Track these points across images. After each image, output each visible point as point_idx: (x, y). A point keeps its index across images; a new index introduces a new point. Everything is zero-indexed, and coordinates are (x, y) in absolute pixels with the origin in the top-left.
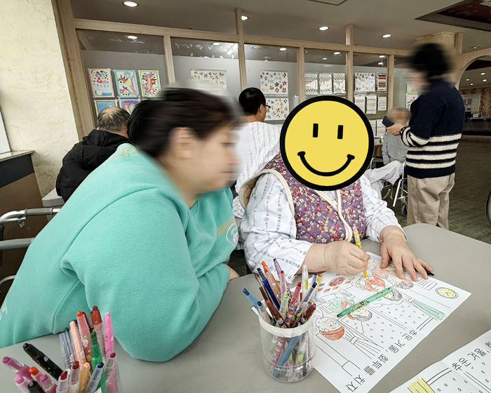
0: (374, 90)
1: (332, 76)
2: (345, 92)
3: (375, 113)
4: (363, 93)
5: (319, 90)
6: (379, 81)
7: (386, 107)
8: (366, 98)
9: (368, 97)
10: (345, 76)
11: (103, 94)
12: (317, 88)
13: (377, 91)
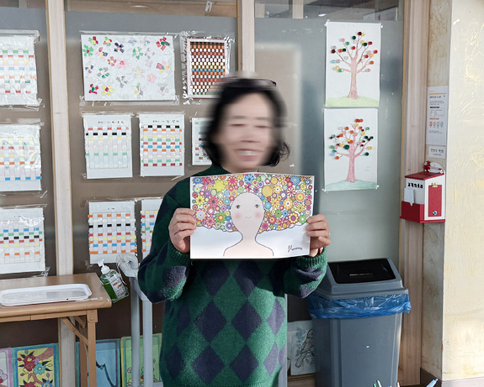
0: (171, 94)
2: (37, 103)
3: (180, 171)
6: (190, 63)
8: (136, 123)
9: (145, 119)
10: (36, 47)
13: (187, 97)
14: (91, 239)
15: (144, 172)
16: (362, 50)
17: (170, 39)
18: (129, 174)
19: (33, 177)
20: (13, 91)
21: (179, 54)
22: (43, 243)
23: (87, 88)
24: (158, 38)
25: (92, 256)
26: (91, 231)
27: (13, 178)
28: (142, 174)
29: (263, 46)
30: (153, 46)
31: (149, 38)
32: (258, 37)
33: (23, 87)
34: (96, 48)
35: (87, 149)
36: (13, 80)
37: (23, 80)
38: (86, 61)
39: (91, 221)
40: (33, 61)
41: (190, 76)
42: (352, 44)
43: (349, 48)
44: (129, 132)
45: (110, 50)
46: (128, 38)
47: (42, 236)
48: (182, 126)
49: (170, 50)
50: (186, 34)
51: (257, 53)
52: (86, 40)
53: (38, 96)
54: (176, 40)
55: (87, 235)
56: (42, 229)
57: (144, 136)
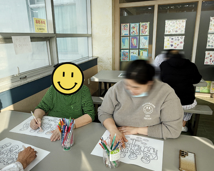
11: (125, 34)
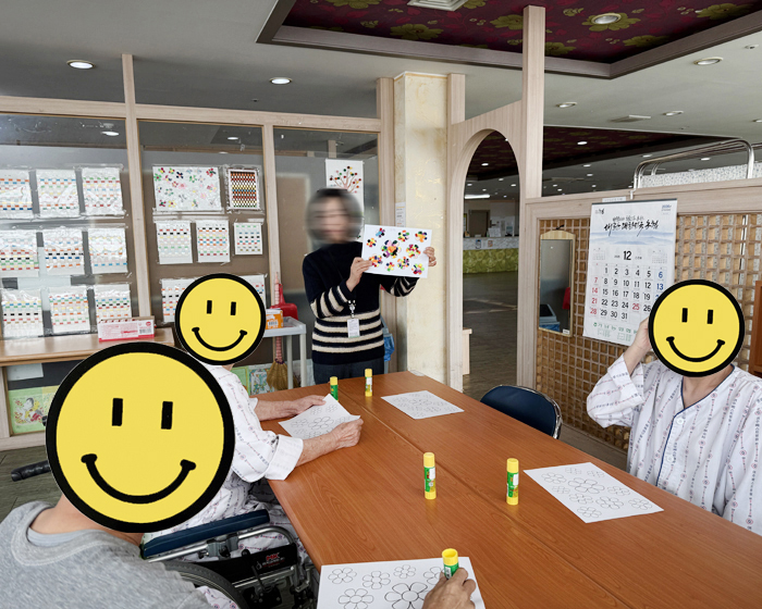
0: (218, 206)
1: (79, 175)
2: (123, 213)
3: (227, 259)
4: (180, 215)
5: (35, 208)
6: (231, 185)
7: (260, 245)
8: (193, 226)
9: (200, 224)
10: (121, 175)
12: (30, 203)
13: (229, 208)
14: (164, 305)
15: (201, 260)
16: (351, 179)
17: (216, 169)
18: (191, 262)
19: (121, 264)
20: (105, 205)
21: (222, 179)
22: (130, 309)
23: (158, 203)
24: (208, 169)
25: (165, 317)
26: (164, 300)
27: (107, 264)
28: (200, 261)
29: (281, 175)
30: (204, 174)
31: (201, 168)
32: (277, 170)
33: (112, 202)
34: (164, 176)
35: (159, 244)
36: (105, 198)
37: (112, 198)
38: (156, 183)
39: (164, 293)
40: (119, 185)
41: (231, 195)
42: (344, 174)
43: (342, 177)
44: (189, 233)
45: (173, 176)
46: (186, 168)
47: (129, 304)
48: (227, 229)
49: (216, 177)
50: (228, 166)
51: (278, 180)
52: (156, 170)
53: (124, 208)
54: (220, 170)
55: (161, 303)
56: (129, 299)
57: (199, 235)
